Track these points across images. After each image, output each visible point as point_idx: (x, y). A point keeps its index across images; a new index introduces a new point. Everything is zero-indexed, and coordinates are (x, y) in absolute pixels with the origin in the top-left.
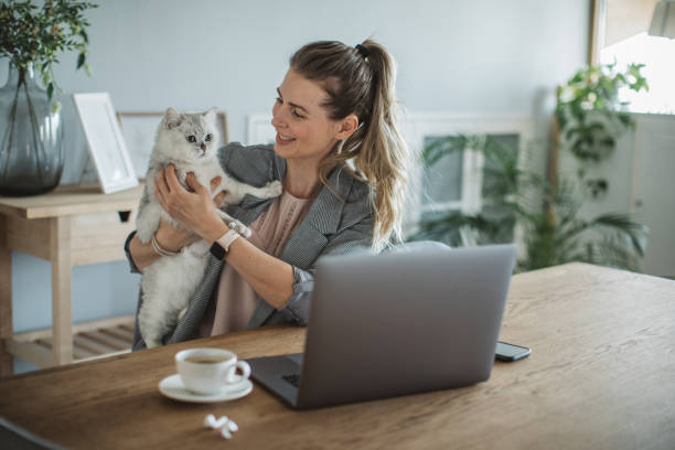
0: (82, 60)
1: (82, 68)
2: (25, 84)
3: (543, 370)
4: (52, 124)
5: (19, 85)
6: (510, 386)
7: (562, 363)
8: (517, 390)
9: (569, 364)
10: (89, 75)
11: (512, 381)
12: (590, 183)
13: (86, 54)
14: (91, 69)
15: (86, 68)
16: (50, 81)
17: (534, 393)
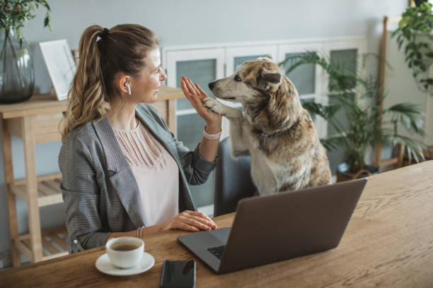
0: (47, 21)
1: (47, 27)
2: (9, 39)
3: (388, 263)
4: (24, 59)
5: (6, 39)
6: (361, 278)
7: (402, 257)
8: (366, 282)
9: (408, 257)
10: (51, 30)
11: (363, 273)
12: (422, 81)
13: (50, 18)
14: (52, 27)
15: (49, 26)
16: (21, 37)
17: (378, 285)
